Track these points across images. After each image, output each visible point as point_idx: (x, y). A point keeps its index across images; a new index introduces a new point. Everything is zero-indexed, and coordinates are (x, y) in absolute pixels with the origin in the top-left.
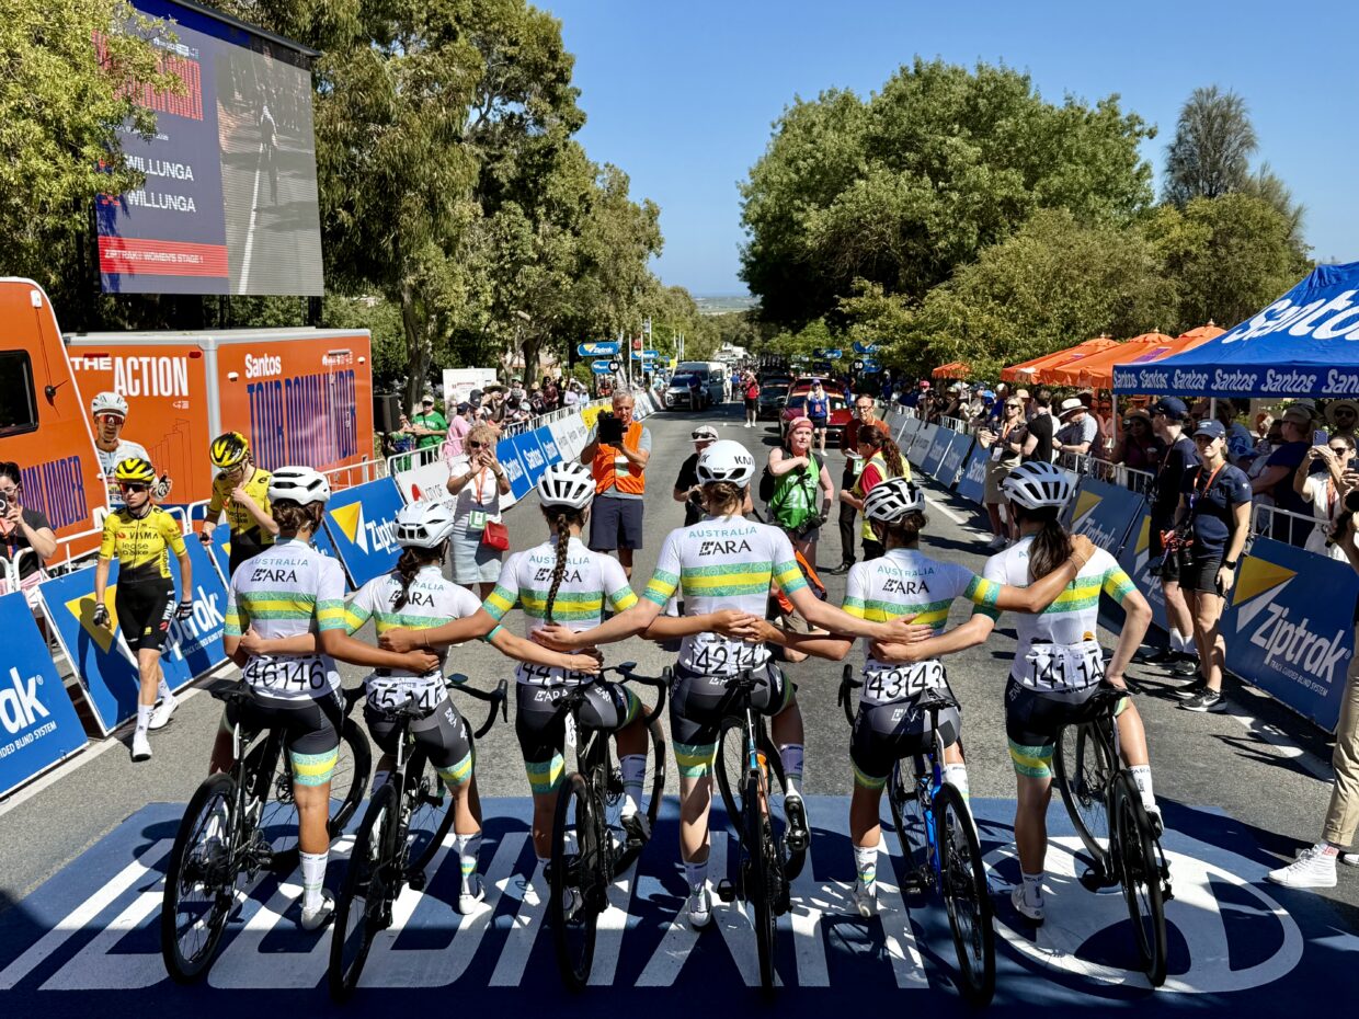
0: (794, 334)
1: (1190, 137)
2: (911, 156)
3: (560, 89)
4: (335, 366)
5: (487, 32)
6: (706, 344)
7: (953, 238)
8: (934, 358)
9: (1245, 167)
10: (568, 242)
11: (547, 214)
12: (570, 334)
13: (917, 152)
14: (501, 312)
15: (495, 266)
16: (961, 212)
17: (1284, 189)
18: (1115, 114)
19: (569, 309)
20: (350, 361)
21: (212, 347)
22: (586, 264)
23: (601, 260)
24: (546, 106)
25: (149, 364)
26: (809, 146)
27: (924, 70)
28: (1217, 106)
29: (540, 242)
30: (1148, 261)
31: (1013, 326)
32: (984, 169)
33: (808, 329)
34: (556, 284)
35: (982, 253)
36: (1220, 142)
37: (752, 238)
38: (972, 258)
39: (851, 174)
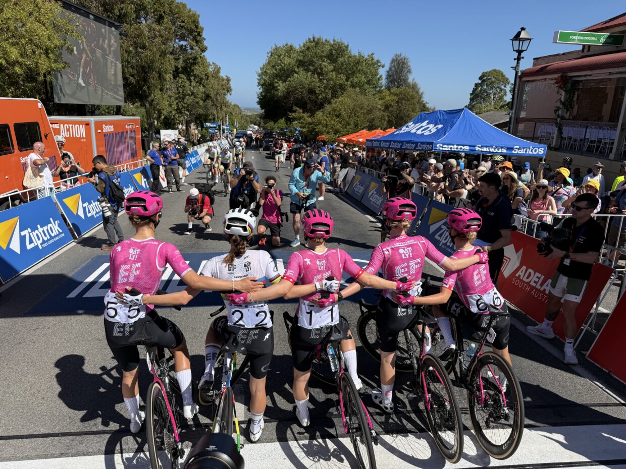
0: (275, 123)
1: (393, 69)
2: (311, 68)
3: (199, 38)
4: (130, 129)
5: (174, 17)
6: (245, 124)
7: (324, 95)
8: (317, 134)
9: (408, 79)
10: (202, 89)
11: (194, 79)
12: (201, 120)
13: (313, 66)
14: (179, 111)
15: (177, 96)
16: (326, 87)
17: (419, 86)
18: (373, 59)
19: (201, 111)
20: (134, 127)
21: (93, 122)
22: (207, 97)
23: (212, 96)
24: (194, 43)
25: (72, 127)
26: (279, 62)
27: (316, 40)
28: (401, 59)
29: (192, 89)
30: (379, 107)
31: (341, 125)
32: (334, 73)
33: (279, 121)
34: (198, 103)
35: (332, 101)
36: (401, 71)
37: (261, 90)
38: (329, 103)
39: (293, 72)
